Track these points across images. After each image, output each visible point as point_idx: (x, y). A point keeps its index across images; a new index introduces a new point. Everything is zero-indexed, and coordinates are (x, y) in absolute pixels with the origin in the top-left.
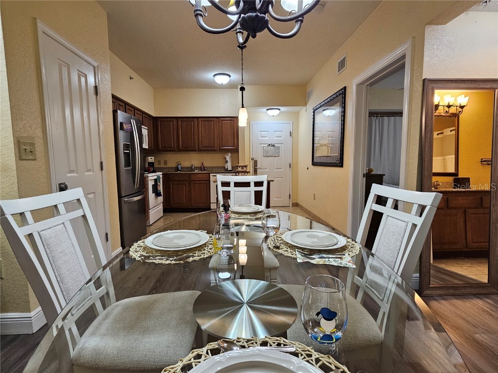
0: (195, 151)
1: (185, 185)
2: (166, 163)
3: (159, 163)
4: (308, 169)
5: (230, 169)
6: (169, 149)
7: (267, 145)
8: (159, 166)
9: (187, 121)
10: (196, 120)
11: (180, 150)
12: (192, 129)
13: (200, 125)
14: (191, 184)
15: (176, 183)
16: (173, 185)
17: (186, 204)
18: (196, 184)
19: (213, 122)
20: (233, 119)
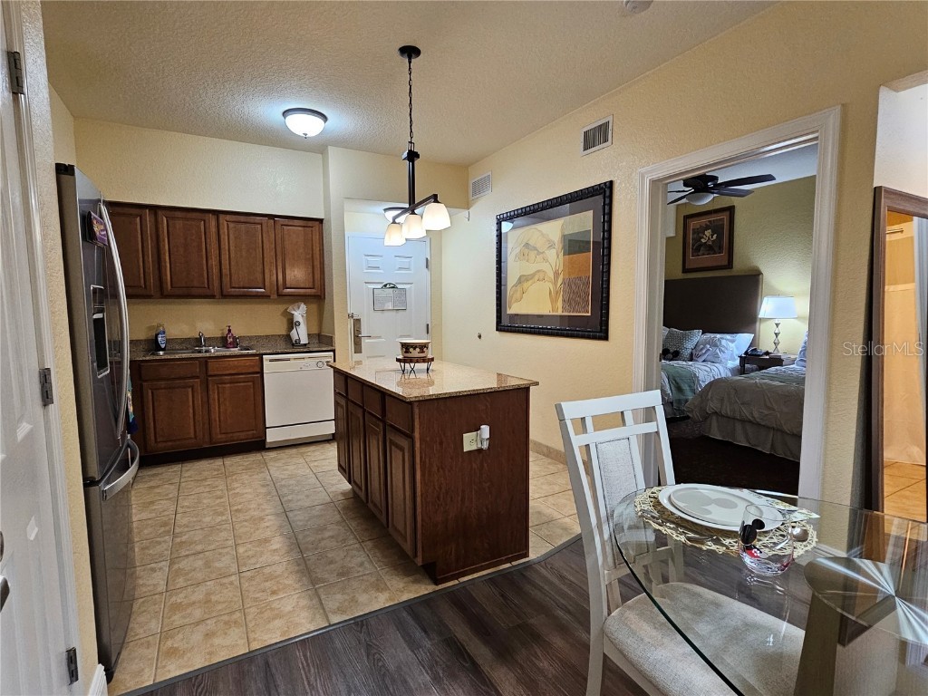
0: (212, 297)
1: (192, 387)
4: (480, 337)
5: (304, 340)
7: (380, 286)
9: (187, 219)
10: (211, 217)
11: (165, 293)
12: (201, 242)
13: (224, 230)
14: (210, 386)
15: (163, 386)
16: (152, 393)
17: (196, 437)
18: (225, 383)
19: (259, 226)
20: (310, 223)
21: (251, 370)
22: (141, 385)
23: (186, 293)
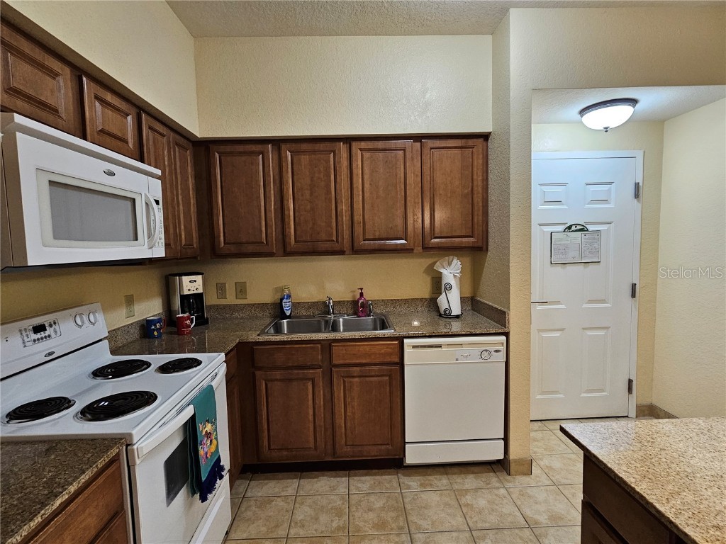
0: (341, 253)
1: (313, 380)
2: (241, 290)
3: (221, 289)
5: (456, 310)
6: (251, 248)
7: (561, 228)
8: (222, 302)
9: (314, 152)
10: (342, 147)
11: (288, 250)
12: (330, 181)
13: (358, 163)
14: (335, 379)
15: (278, 377)
16: (266, 385)
17: (316, 448)
18: (354, 377)
19: (401, 153)
20: (471, 142)
21: (388, 359)
22: (254, 375)
23: (312, 249)
